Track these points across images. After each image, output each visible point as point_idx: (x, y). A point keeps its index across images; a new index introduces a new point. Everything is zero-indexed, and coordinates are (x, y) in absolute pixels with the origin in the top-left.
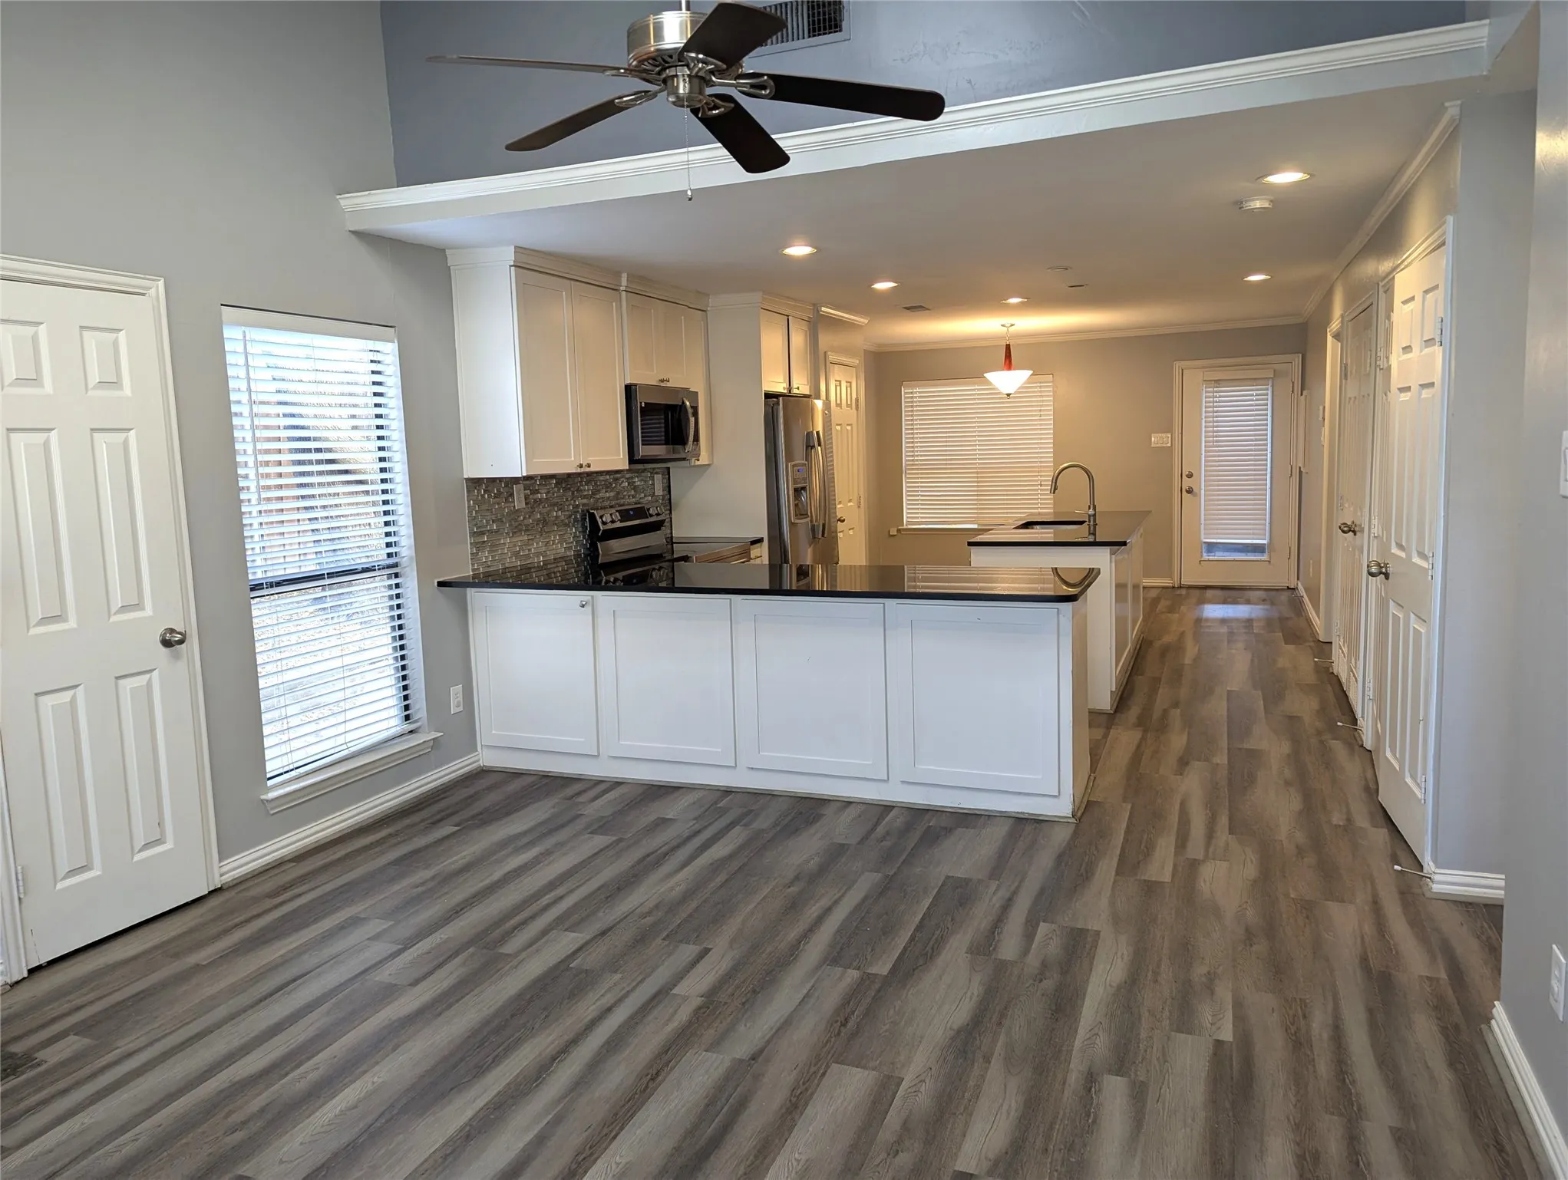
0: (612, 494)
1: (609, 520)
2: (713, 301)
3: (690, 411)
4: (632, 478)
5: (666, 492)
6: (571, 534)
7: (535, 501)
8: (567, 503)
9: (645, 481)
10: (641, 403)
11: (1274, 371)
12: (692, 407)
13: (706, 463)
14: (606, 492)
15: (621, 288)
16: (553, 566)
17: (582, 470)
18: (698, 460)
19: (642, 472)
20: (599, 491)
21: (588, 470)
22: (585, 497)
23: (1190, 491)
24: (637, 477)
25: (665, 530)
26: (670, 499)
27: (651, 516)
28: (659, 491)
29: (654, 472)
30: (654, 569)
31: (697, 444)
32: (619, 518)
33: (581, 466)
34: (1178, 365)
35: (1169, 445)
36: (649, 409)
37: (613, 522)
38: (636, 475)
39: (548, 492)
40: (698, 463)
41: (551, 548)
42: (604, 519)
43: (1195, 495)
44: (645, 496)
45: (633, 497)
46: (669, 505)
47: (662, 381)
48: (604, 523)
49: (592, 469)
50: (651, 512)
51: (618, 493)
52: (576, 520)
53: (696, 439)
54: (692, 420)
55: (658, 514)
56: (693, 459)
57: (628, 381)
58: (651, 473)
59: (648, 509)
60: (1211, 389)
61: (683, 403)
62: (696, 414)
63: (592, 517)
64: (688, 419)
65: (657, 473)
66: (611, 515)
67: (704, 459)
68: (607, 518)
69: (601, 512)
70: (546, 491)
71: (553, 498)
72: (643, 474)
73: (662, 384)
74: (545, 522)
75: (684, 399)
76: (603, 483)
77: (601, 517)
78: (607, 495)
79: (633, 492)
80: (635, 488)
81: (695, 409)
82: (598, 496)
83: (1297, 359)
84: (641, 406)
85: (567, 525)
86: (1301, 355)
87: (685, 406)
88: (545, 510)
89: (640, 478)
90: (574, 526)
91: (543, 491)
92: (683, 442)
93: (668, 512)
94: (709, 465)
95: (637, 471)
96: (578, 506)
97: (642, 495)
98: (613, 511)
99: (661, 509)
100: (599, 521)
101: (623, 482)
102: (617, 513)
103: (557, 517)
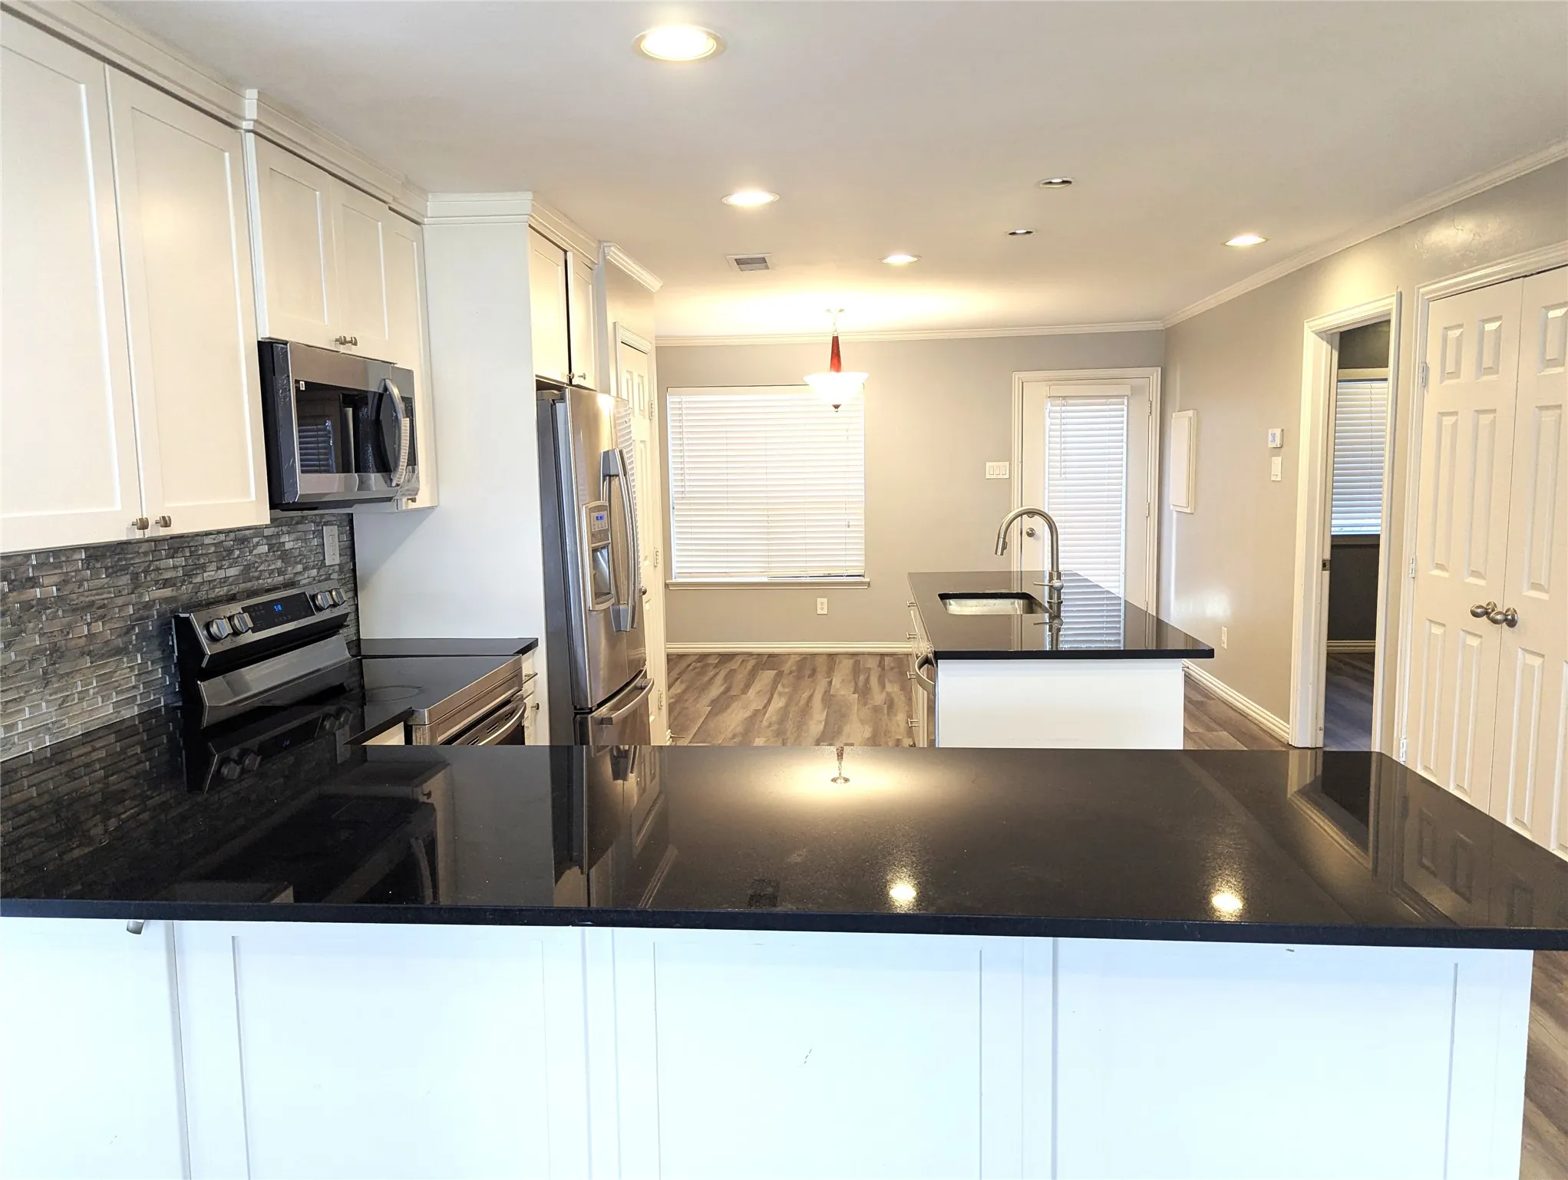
0: (233, 572)
1: (227, 629)
2: (434, 206)
3: (400, 406)
4: (278, 535)
5: (347, 559)
6: (132, 668)
7: (27, 606)
8: (120, 601)
9: (305, 540)
10: (297, 382)
11: (1132, 387)
12: (403, 399)
13: (428, 505)
14: (219, 568)
15: (246, 125)
16: (83, 750)
17: (148, 533)
18: (414, 500)
19: (297, 523)
20: (203, 568)
21: (163, 532)
22: (166, 583)
23: (1031, 534)
24: (289, 533)
25: (346, 633)
26: (354, 570)
27: (319, 609)
28: (333, 557)
29: (322, 523)
30: (326, 717)
31: (414, 471)
32: (251, 625)
33: (143, 525)
34: (1017, 377)
35: (1007, 476)
36: (315, 396)
37: (236, 633)
38: (285, 529)
39: (65, 582)
40: (412, 505)
41: (76, 710)
42: (214, 629)
43: (1038, 539)
44: (305, 569)
45: (281, 572)
46: (353, 580)
47: (343, 342)
48: (213, 639)
49: (176, 529)
50: (319, 600)
51: (248, 568)
52: (143, 636)
53: (413, 460)
54: (405, 423)
55: (335, 605)
56: (404, 500)
57: (266, 333)
58: (317, 524)
59: (314, 597)
60: (1059, 408)
61: (386, 389)
62: (410, 412)
63: (185, 627)
64: (397, 420)
65: (326, 524)
66: (230, 619)
67: (423, 500)
68: (221, 628)
69: (205, 615)
70: (56, 579)
71: (81, 594)
72: (300, 527)
73: (342, 349)
74: (56, 653)
75: (388, 382)
76: (212, 549)
77: (207, 626)
78: (221, 574)
79: (279, 564)
80: (285, 556)
81: (408, 402)
82: (199, 579)
83: (1155, 374)
84: (298, 389)
85: (119, 651)
86: (1160, 369)
87: (391, 396)
88: (56, 626)
89: (293, 536)
90: (139, 650)
91: (46, 581)
92: (385, 467)
93: (351, 594)
94: (432, 508)
95: (289, 523)
96: (148, 606)
97: (299, 568)
98: (235, 608)
99: (338, 593)
100: (202, 635)
101: (258, 544)
102: (246, 616)
103: (91, 636)
